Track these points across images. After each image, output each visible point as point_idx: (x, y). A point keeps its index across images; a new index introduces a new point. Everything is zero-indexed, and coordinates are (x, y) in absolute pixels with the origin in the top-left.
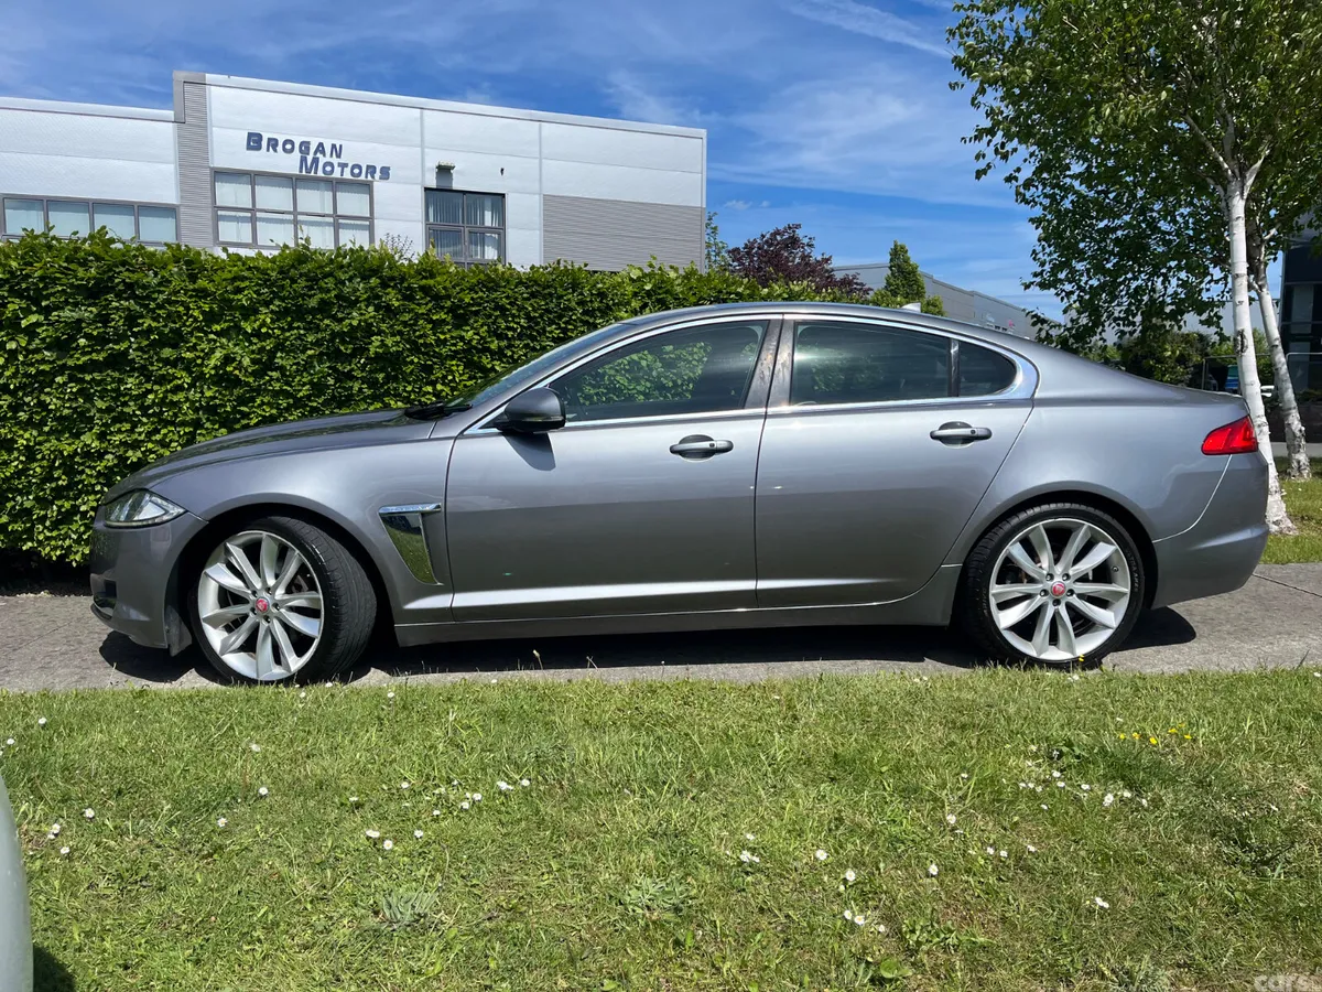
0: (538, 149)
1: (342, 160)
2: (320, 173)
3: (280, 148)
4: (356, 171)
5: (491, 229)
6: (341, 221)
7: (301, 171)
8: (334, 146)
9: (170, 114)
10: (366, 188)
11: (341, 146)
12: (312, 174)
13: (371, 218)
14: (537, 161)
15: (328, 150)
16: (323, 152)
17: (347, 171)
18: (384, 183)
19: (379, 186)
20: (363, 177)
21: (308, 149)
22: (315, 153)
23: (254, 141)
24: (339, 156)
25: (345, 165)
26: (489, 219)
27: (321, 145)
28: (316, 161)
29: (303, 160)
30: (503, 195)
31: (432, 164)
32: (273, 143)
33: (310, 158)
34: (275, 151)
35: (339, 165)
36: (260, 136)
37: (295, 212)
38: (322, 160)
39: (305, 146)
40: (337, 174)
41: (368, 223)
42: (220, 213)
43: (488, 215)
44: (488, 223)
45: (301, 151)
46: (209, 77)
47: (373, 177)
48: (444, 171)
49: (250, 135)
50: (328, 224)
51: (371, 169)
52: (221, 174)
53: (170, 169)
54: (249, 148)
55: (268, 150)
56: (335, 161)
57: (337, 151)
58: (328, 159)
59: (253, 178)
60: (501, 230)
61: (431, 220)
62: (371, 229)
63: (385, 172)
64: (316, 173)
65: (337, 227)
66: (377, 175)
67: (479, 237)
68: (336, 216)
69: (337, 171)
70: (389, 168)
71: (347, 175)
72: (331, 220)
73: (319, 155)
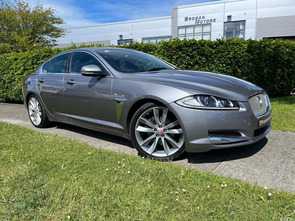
0: (256, 6)
1: (204, 20)
2: (200, 23)
3: (191, 19)
4: (208, 21)
5: (241, 30)
6: (203, 34)
7: (195, 24)
8: (203, 16)
9: (170, 17)
10: (210, 25)
11: (205, 16)
12: (198, 24)
13: (210, 32)
14: (256, 10)
15: (202, 18)
16: (200, 18)
17: (206, 22)
18: (214, 23)
19: (213, 24)
20: (209, 23)
21: (197, 18)
22: (199, 19)
23: (186, 19)
24: (204, 19)
25: (205, 20)
26: (241, 27)
27: (200, 17)
28: (199, 21)
29: (196, 21)
30: (245, 20)
31: (226, 16)
32: (190, 19)
33: (197, 20)
34: (190, 20)
35: (204, 21)
36: (187, 18)
37: (194, 33)
38: (200, 20)
39: (197, 17)
40: (203, 23)
41: (210, 33)
42: (179, 36)
43: (241, 26)
44: (241, 28)
45: (196, 19)
46: (178, 7)
47: (211, 22)
48: (229, 17)
49: (185, 18)
50: (201, 35)
51: (211, 20)
52: (179, 28)
53: (170, 28)
54: (185, 21)
55: (189, 20)
56: (203, 20)
57: (204, 17)
58: (202, 20)
59: (186, 27)
60: (244, 30)
61: (226, 30)
62: (210, 34)
63: (214, 20)
64: (199, 23)
65: (203, 35)
66: (212, 22)
67: (238, 32)
68: (203, 33)
69: (203, 22)
70: (215, 19)
71: (206, 23)
72: (201, 34)
73: (200, 19)
